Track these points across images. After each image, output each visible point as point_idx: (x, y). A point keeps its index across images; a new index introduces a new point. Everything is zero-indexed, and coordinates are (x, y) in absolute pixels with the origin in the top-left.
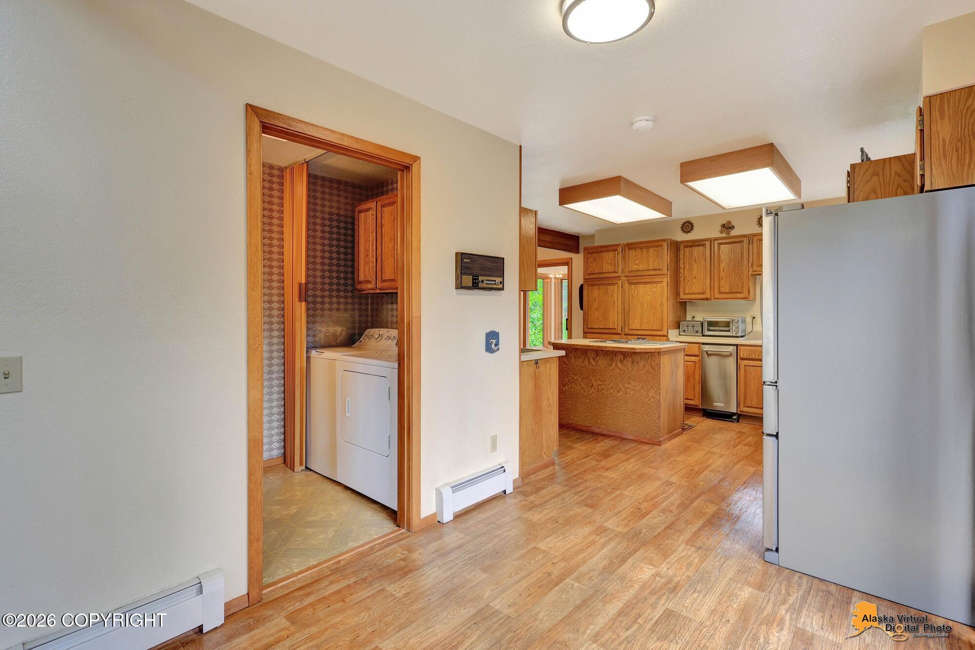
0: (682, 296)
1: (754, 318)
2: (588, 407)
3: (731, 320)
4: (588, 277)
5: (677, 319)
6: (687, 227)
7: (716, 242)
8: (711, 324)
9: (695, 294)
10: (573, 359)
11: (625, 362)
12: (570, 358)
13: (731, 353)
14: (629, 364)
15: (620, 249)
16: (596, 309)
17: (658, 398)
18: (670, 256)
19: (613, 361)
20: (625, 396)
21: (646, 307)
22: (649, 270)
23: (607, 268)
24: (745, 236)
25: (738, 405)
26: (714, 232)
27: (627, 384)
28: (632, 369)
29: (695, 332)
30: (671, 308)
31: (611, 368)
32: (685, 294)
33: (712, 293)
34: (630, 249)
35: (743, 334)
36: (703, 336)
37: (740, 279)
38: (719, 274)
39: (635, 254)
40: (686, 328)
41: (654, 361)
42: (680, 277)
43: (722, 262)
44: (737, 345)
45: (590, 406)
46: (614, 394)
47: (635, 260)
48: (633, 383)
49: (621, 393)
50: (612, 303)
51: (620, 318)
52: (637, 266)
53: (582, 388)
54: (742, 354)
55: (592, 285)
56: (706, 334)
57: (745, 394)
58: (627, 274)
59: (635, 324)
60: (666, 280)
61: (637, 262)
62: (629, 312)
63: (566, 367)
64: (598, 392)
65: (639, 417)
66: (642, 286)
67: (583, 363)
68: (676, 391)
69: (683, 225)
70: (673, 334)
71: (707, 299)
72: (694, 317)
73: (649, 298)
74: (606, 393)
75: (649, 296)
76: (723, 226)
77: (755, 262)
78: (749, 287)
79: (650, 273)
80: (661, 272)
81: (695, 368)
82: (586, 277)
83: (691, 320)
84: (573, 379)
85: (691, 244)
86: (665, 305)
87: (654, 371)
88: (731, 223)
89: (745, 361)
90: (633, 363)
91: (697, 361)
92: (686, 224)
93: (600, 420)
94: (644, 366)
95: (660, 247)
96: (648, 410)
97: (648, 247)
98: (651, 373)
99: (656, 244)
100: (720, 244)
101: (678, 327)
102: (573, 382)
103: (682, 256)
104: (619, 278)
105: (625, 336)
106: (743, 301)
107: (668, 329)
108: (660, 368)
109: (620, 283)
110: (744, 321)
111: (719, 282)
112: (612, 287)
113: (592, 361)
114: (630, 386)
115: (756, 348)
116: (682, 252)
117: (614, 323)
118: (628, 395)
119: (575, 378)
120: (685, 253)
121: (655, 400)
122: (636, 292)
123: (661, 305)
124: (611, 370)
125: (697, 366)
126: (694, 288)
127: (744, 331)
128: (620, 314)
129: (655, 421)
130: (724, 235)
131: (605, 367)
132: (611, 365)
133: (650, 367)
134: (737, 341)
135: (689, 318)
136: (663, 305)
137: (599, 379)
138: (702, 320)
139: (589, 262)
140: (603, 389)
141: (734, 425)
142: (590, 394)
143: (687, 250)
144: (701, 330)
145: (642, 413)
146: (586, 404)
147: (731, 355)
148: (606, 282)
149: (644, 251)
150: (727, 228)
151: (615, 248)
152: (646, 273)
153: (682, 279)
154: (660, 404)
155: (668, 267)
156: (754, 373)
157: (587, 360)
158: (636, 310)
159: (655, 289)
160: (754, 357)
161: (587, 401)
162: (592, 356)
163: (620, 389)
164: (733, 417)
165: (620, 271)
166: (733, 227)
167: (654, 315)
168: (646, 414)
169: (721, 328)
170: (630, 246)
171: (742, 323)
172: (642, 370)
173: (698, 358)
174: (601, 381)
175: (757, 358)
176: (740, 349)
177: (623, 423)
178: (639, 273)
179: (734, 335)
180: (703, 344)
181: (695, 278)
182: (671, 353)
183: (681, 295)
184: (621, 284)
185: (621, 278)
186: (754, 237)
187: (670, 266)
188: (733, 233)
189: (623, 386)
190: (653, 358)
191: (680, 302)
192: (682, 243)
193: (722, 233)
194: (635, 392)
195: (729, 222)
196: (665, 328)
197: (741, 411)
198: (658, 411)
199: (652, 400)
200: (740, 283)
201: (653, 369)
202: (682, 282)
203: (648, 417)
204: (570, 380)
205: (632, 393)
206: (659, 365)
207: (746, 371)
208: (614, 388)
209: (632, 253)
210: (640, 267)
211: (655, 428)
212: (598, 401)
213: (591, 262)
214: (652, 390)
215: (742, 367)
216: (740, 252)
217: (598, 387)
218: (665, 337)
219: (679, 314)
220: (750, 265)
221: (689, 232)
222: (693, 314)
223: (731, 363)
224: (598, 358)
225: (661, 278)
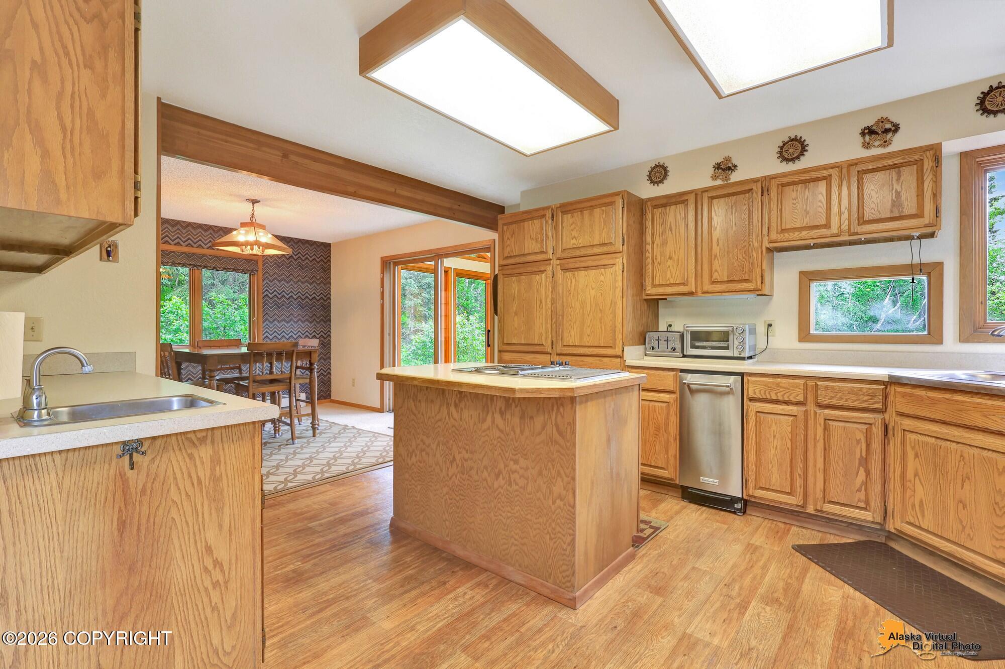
0: (651, 290)
1: (770, 325)
2: (446, 500)
3: (731, 329)
4: (505, 262)
5: (641, 329)
6: (657, 174)
7: (705, 195)
8: (697, 336)
9: (670, 285)
10: (423, 404)
11: (508, 416)
12: (420, 401)
13: (731, 389)
14: (517, 420)
15: (549, 214)
16: (516, 314)
17: (571, 500)
18: (628, 222)
19: (488, 412)
20: (508, 488)
21: (589, 309)
22: (593, 246)
23: (530, 246)
24: (755, 181)
25: (744, 484)
26: (703, 179)
27: (512, 463)
28: (522, 432)
29: (670, 349)
30: (630, 309)
31: (485, 426)
32: (655, 286)
33: (699, 283)
34: (564, 213)
35: (751, 354)
36: (684, 356)
37: (747, 258)
38: (711, 250)
39: (571, 221)
40: (655, 344)
41: (563, 417)
42: (646, 259)
43: (716, 228)
44: (742, 375)
45: (449, 501)
46: (489, 479)
47: (572, 230)
48: (523, 462)
49: (501, 481)
50: (538, 303)
51: (549, 326)
52: (574, 241)
53: (437, 464)
54: (753, 389)
55: (510, 275)
56: (688, 354)
57: (758, 465)
58: (559, 255)
59: (572, 337)
60: (620, 262)
61: (575, 233)
62: (563, 316)
63: (413, 420)
64: (463, 474)
65: (535, 536)
66: (582, 273)
67: (438, 413)
68: (618, 474)
69: (651, 172)
70: (634, 355)
71: (691, 294)
72: (670, 326)
73: (593, 292)
74: (476, 478)
75: (593, 289)
76: (718, 166)
77: (774, 225)
78: (762, 270)
79: (596, 250)
80: (613, 249)
81: (668, 413)
82: (501, 263)
83: (666, 330)
84: (424, 444)
85: (664, 201)
86: (619, 304)
87: (563, 438)
88: (730, 161)
89: (758, 404)
90: (522, 417)
91: (672, 401)
92: (656, 170)
93: (465, 532)
94: (544, 427)
95: (612, 205)
96: (550, 525)
97: (592, 207)
98: (557, 443)
99: (604, 201)
100: (712, 198)
101: (642, 340)
102: (424, 450)
103: (649, 224)
104: (548, 262)
105: (558, 357)
106: (752, 296)
107: (623, 344)
108: (574, 432)
109: (549, 269)
110: (753, 331)
111: (711, 265)
112: (537, 277)
113: (453, 409)
114: (518, 467)
115: (778, 380)
116: (649, 216)
117: (541, 335)
118: (515, 487)
119: (427, 443)
120: (654, 218)
121: (565, 505)
122: (573, 284)
123: (613, 303)
124: (484, 431)
125: (671, 410)
126: (669, 275)
127: (754, 347)
128: (549, 321)
129: (565, 550)
130: (719, 182)
131: (475, 424)
132: (484, 420)
133: (555, 429)
134: (742, 367)
135: (662, 327)
136: (615, 303)
137: (465, 449)
138: (681, 330)
139: (505, 239)
140: (471, 468)
141: (737, 521)
142: (450, 475)
143: (658, 212)
144: (680, 346)
145: (539, 529)
146: (444, 496)
147: (730, 392)
148: (529, 269)
149: (586, 213)
150: (723, 170)
151: (542, 213)
152: (590, 251)
153: (649, 261)
154: (574, 514)
155: (623, 239)
156: (774, 427)
157: (445, 407)
158: (573, 313)
159: (602, 278)
160: (774, 397)
161: (445, 490)
162: (453, 400)
163: (500, 473)
164: (736, 506)
165: (550, 251)
166: (735, 166)
167: (601, 323)
168: (548, 532)
169: (715, 344)
170: (567, 208)
171: (750, 333)
172: (540, 434)
173: (673, 396)
174: (467, 452)
175: (780, 398)
176: (748, 380)
177: (505, 544)
178: (577, 253)
179: (737, 355)
180: (683, 371)
181: (670, 258)
182: (605, 397)
183: (648, 287)
184: (550, 273)
185: (552, 262)
186: (773, 181)
187: (628, 237)
188: (735, 177)
189: (506, 466)
190: (561, 410)
191: (645, 299)
192: (648, 201)
193: (716, 179)
194: (526, 482)
195: (728, 159)
196: (619, 343)
197: (749, 496)
198: (570, 528)
199: (558, 501)
200: (747, 264)
201: (560, 433)
202: (650, 266)
203: (551, 539)
204: (419, 445)
205: (522, 482)
206: (572, 424)
207: (759, 423)
208: (489, 469)
209: (568, 218)
210: (580, 241)
211: (564, 567)
212: (462, 492)
213: (508, 238)
214: (559, 479)
215: (752, 415)
216: (747, 210)
217: (463, 465)
218: (619, 359)
219: (644, 320)
220: (765, 232)
221: (661, 182)
222: (670, 320)
223: (730, 407)
224: (462, 405)
225: (612, 258)
